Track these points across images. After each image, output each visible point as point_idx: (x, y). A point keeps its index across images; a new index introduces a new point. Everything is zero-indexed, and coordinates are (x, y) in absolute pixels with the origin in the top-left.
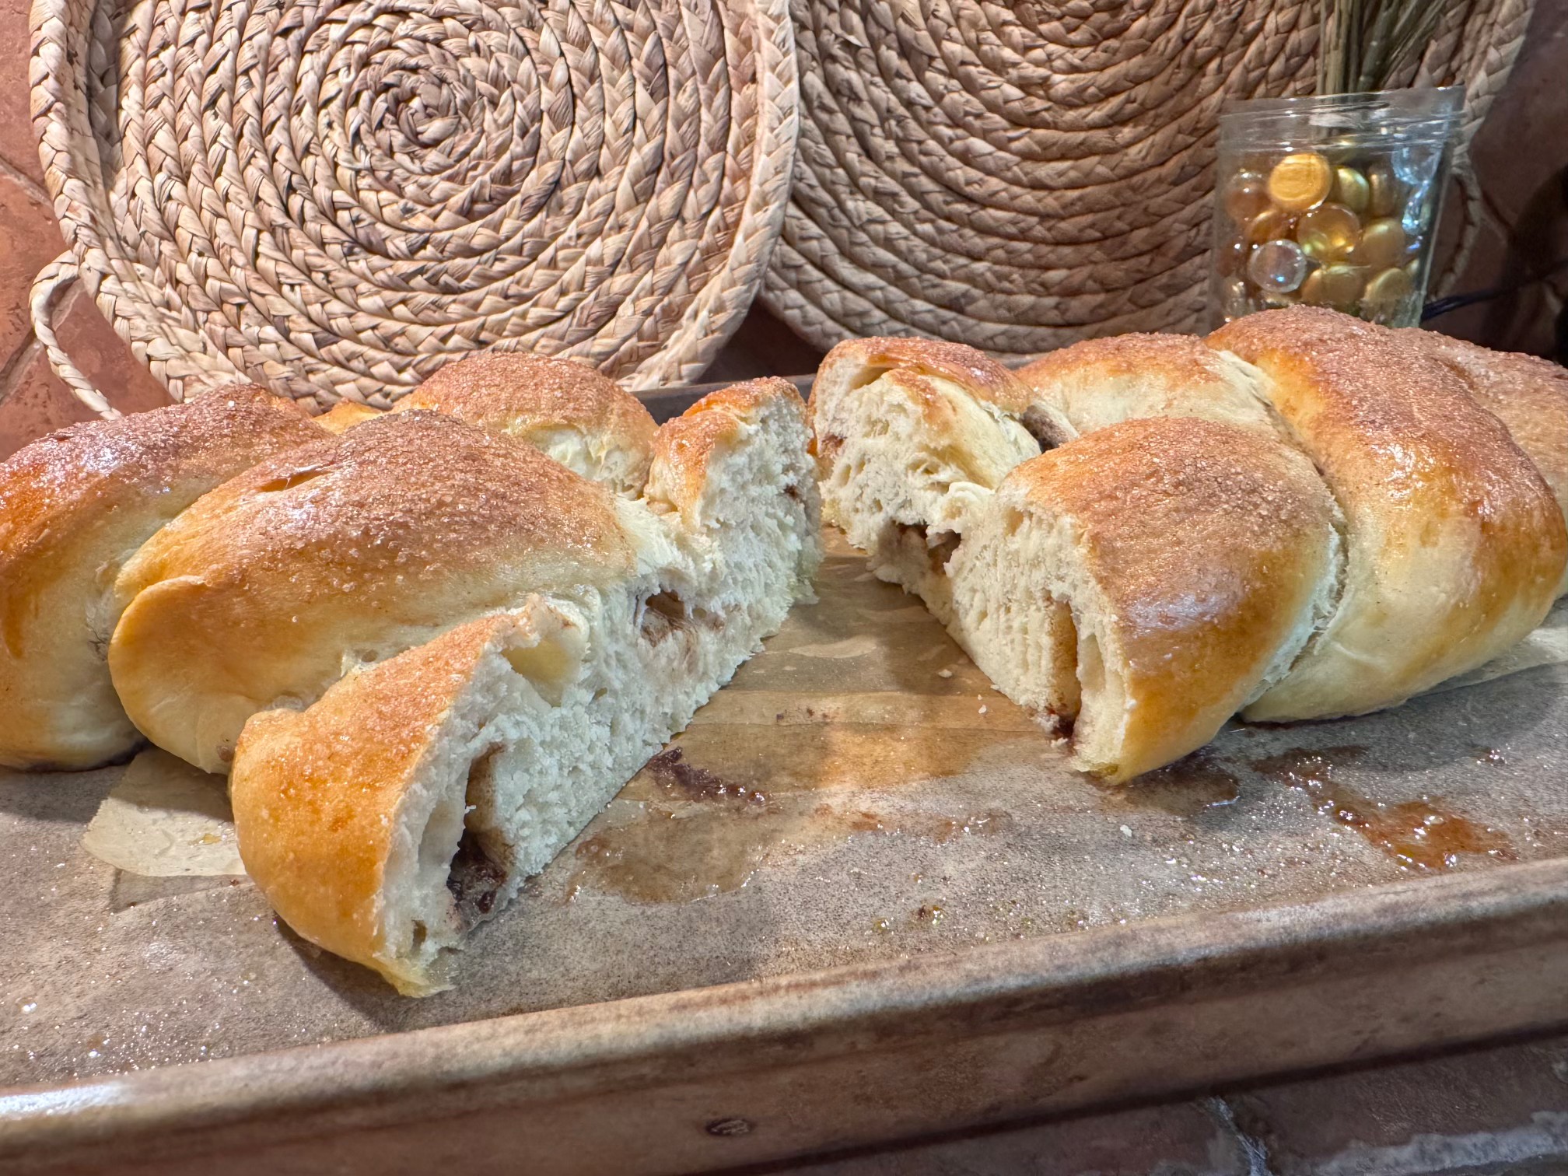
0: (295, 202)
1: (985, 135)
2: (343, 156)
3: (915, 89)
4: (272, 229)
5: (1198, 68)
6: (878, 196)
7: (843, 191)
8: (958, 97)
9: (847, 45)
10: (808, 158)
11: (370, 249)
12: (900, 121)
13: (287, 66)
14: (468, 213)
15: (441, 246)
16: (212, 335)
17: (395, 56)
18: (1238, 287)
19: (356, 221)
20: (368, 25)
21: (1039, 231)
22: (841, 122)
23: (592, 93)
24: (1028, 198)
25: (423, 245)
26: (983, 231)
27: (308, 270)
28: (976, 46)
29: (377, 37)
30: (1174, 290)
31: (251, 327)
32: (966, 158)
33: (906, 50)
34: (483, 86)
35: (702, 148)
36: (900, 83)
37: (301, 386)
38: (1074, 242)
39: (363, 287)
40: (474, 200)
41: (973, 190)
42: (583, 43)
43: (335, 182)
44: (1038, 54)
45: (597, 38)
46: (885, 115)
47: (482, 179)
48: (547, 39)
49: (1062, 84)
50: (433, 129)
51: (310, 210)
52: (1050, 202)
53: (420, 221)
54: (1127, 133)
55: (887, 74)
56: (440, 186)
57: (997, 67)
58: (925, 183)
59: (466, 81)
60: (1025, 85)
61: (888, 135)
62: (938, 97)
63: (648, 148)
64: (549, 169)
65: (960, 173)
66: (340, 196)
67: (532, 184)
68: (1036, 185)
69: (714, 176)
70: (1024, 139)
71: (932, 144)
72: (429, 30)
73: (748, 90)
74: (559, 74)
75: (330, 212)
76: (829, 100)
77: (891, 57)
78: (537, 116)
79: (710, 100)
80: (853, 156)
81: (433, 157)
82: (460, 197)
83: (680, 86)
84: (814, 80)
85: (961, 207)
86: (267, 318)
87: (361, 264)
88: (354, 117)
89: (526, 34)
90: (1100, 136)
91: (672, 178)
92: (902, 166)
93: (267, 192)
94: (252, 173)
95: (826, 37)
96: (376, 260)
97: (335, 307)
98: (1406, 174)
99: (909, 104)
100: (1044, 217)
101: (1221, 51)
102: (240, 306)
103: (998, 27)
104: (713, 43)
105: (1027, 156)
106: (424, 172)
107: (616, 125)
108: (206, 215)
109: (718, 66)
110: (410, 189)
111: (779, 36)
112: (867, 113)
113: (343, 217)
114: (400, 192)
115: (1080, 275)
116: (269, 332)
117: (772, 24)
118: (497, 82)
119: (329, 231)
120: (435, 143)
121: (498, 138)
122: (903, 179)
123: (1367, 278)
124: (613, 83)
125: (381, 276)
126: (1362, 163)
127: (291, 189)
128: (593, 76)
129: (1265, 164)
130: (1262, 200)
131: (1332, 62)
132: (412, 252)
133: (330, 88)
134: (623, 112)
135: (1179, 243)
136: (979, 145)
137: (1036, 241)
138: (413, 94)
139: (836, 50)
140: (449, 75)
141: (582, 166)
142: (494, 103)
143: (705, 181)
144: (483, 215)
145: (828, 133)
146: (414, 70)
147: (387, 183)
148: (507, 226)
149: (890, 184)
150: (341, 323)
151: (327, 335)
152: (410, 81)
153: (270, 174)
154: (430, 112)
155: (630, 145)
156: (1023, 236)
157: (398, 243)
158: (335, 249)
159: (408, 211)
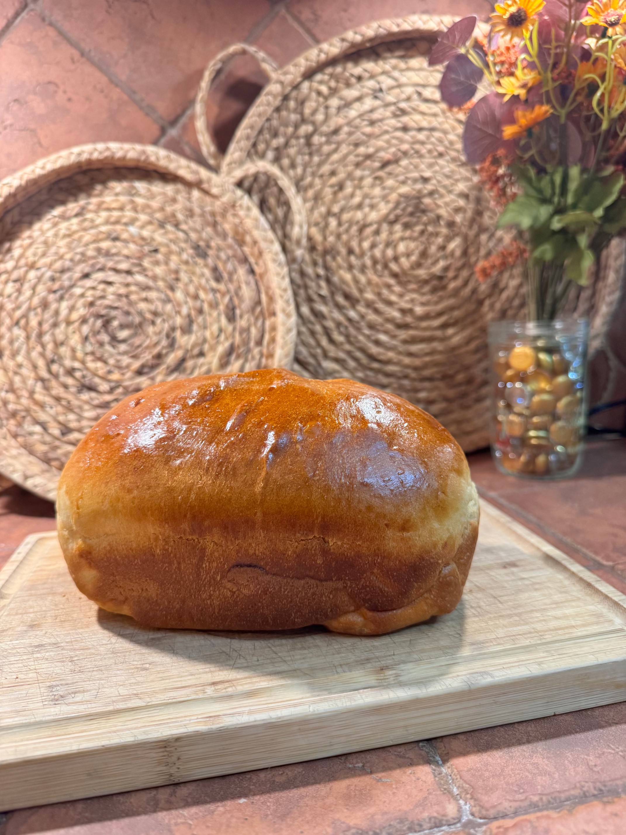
0: (55, 367)
1: (386, 332)
2: (79, 347)
3: (352, 314)
4: (43, 380)
5: (480, 303)
6: (337, 360)
7: (320, 358)
8: (372, 317)
9: (320, 296)
10: (304, 344)
11: (91, 388)
12: (346, 327)
13: (54, 306)
14: (139, 372)
15: (125, 388)
16: (9, 431)
17: (106, 302)
18: (501, 404)
19: (84, 377)
20: (93, 288)
21: (413, 374)
22: (318, 328)
23: (200, 319)
24: (407, 360)
25: (117, 387)
26: (388, 375)
27: (58, 399)
28: (379, 294)
29: (98, 293)
30: (479, 400)
31: (28, 427)
32: (377, 343)
33: (347, 296)
34: (149, 316)
35: (252, 344)
36: (345, 311)
37: (52, 455)
38: (430, 379)
39: (86, 407)
40: (143, 366)
41: (382, 357)
42: (196, 297)
43: (74, 358)
44: (407, 298)
45: (202, 295)
46: (339, 325)
47: (147, 357)
48: (179, 295)
49: (419, 310)
50: (123, 334)
51: (61, 371)
52: (417, 362)
53: (116, 376)
54: (450, 331)
55: (339, 307)
56: (126, 360)
57: (389, 303)
58: (359, 354)
59: (140, 313)
60: (403, 311)
61: (341, 333)
62: (362, 317)
63: (227, 344)
64: (180, 353)
65: (374, 350)
66: (77, 365)
67: (171, 359)
68: (410, 354)
69: (258, 357)
70: (403, 334)
71: (361, 338)
72: (123, 291)
73: (273, 319)
74: (185, 311)
75: (70, 372)
76: (312, 318)
77: (340, 300)
78: (173, 329)
79: (255, 324)
80: (324, 342)
81: (123, 347)
82: (136, 365)
83: (241, 317)
84: (305, 310)
85: (375, 365)
86: (37, 422)
87: (86, 396)
88: (86, 329)
89: (170, 293)
90: (438, 333)
91: (238, 357)
92: (348, 347)
93: (41, 363)
94: (34, 354)
95: (311, 292)
96: (93, 394)
97: (71, 417)
98: (568, 356)
99: (350, 320)
100: (416, 369)
101: (490, 296)
102: (24, 417)
103: (389, 286)
104: (257, 299)
105: (405, 342)
106: (120, 354)
107: (212, 333)
108: (11, 374)
109: (258, 309)
110: (112, 361)
111: (285, 297)
112: (330, 324)
113: (78, 374)
114: (105, 362)
115: (434, 395)
116: (38, 429)
117: (282, 293)
118: (155, 314)
119: (70, 381)
120: (124, 341)
121: (155, 339)
122: (349, 353)
123: (558, 399)
124: (210, 315)
125: (96, 402)
126: (550, 350)
127: (53, 361)
128: (200, 311)
129: (509, 349)
130: (508, 366)
131: (532, 307)
132: (111, 391)
133: (75, 316)
134: (215, 328)
135: (479, 380)
136: (383, 337)
137: (413, 380)
138: (114, 318)
139: (315, 297)
140: (132, 310)
141: (196, 351)
142: (153, 323)
143: (253, 358)
144: (146, 373)
145: (313, 333)
146: (116, 308)
147: (101, 359)
148: (159, 379)
149: (342, 355)
150: (73, 425)
151: (66, 430)
152: (113, 313)
153: (42, 355)
154: (122, 327)
155: (218, 343)
156: (406, 377)
157: (104, 386)
158: (73, 390)
159: (110, 372)
